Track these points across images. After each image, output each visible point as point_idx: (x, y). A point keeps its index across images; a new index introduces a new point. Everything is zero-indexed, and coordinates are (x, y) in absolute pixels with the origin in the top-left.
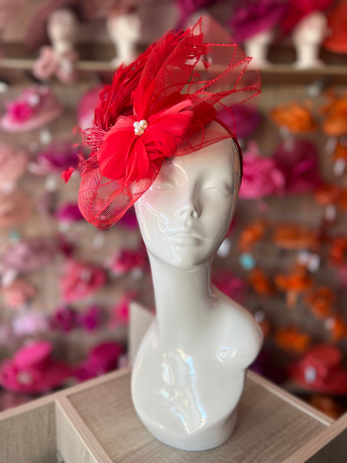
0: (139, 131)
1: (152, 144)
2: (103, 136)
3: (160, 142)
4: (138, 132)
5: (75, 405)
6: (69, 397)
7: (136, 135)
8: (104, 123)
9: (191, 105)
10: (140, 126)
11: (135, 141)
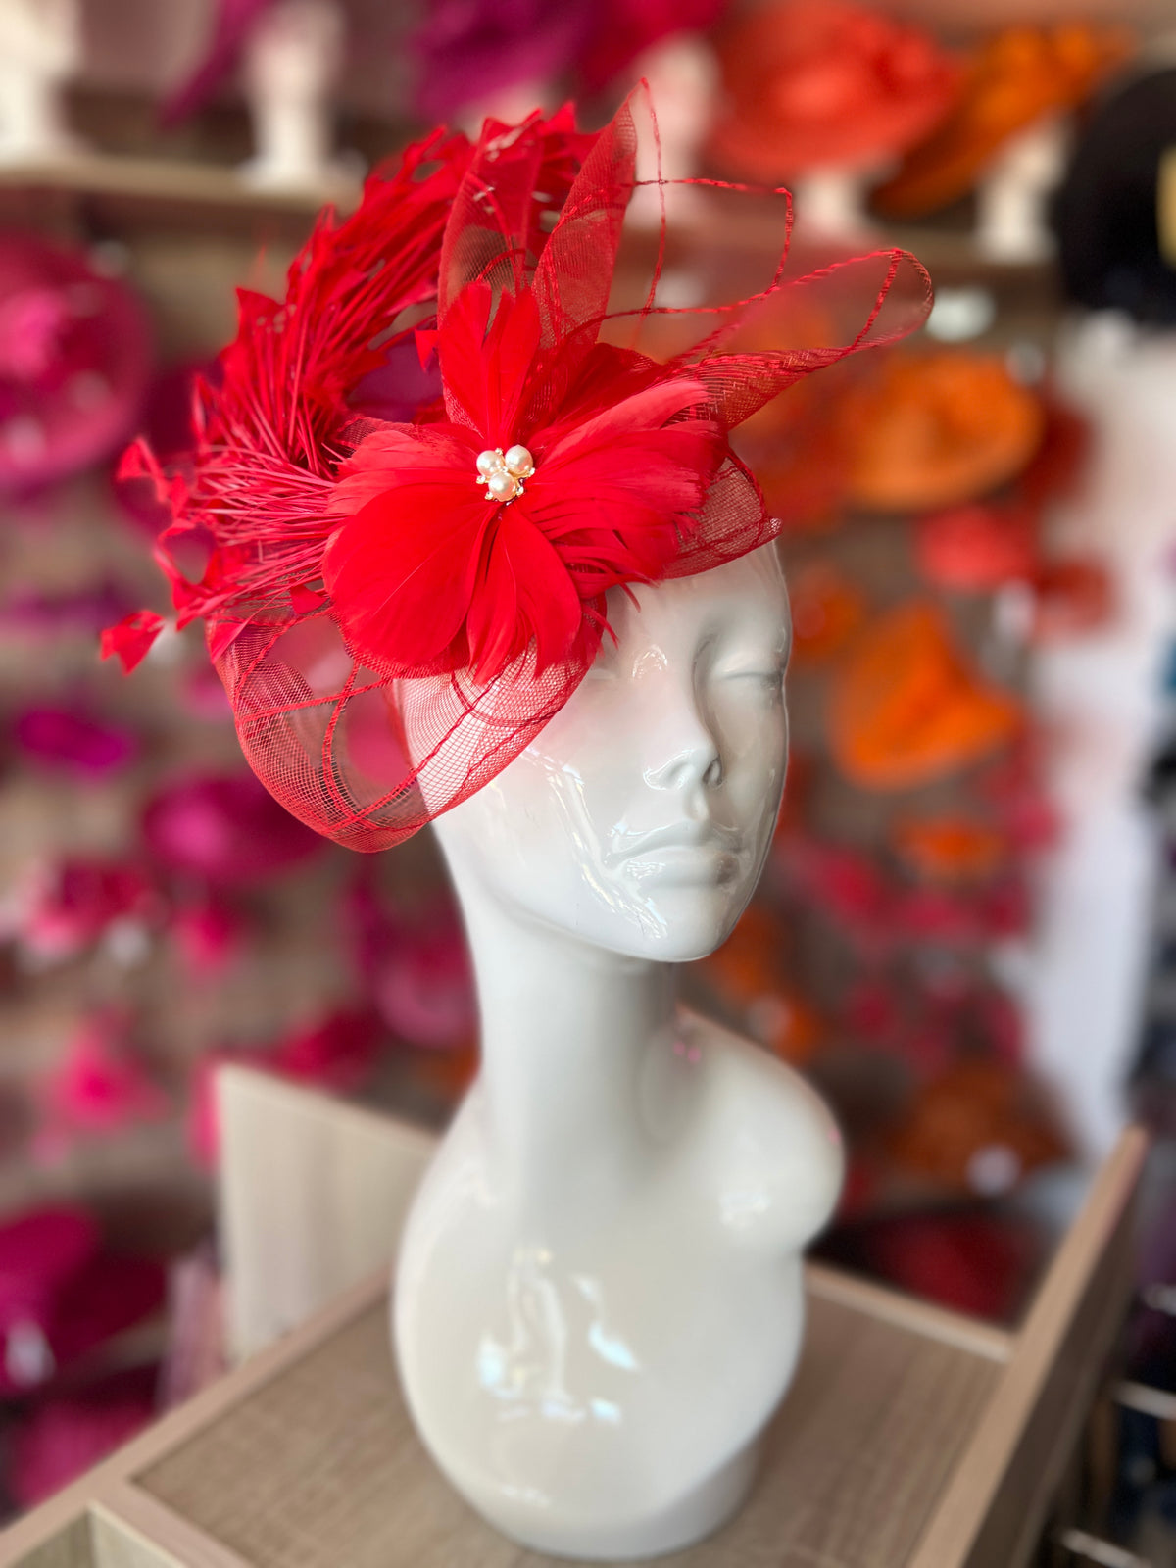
0: (508, 487)
1: (579, 537)
2: (325, 496)
3: (617, 533)
4: (503, 491)
5: (179, 1503)
6: (138, 1480)
7: (492, 501)
8: (290, 442)
9: (705, 400)
10: (506, 469)
11: (493, 521)
